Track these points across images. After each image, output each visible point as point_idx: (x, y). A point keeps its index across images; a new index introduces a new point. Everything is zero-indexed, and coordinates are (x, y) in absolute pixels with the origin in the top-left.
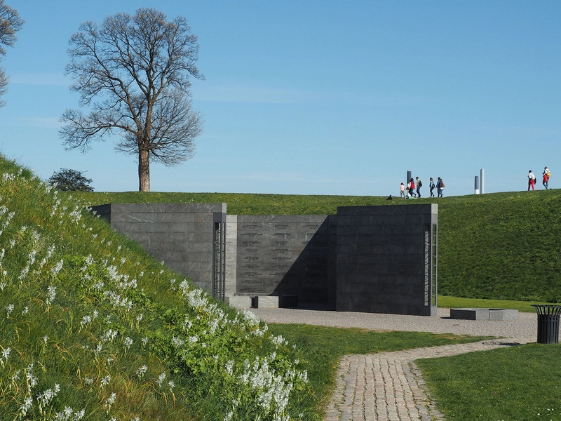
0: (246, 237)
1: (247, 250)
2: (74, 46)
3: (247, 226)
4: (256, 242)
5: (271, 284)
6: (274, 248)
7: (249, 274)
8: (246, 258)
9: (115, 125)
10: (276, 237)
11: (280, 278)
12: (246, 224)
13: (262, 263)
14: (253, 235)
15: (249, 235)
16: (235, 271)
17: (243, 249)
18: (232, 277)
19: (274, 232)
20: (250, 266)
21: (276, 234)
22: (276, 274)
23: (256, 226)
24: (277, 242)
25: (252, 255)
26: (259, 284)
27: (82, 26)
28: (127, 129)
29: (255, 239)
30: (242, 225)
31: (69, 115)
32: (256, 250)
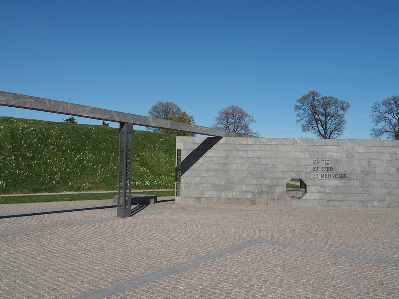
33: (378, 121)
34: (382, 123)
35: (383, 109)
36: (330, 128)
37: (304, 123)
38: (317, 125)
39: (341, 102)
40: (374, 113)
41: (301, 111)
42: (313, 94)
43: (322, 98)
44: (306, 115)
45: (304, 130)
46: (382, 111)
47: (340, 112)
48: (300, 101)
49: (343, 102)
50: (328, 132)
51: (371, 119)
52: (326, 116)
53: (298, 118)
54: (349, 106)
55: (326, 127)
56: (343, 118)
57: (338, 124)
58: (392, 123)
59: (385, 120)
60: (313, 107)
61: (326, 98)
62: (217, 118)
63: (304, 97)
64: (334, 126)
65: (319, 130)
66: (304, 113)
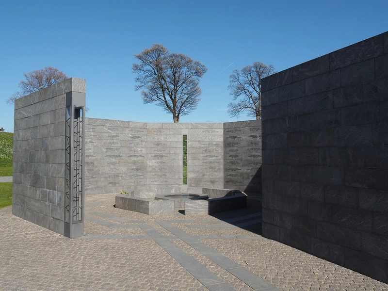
0: (229, 140)
1: (230, 150)
2: (232, 79)
3: (230, 131)
4: (237, 143)
5: (248, 178)
6: (250, 148)
7: (232, 169)
8: (230, 156)
9: (248, 107)
10: (251, 138)
11: (254, 173)
12: (230, 129)
13: (241, 160)
14: (235, 138)
15: (232, 137)
16: (222, 167)
17: (228, 149)
18: (220, 172)
19: (250, 135)
20: (232, 163)
21: (251, 136)
22: (252, 169)
23: (236, 131)
24: (252, 143)
25: (233, 153)
26: (239, 177)
27: (234, 72)
28: (252, 108)
29: (236, 141)
30: (227, 130)
31: (231, 105)
32: (237, 150)
33: (237, 94)
34: (242, 97)
35: (242, 79)
36: (181, 98)
37: (147, 91)
38: (164, 94)
39: (195, 63)
40: (233, 84)
41: (142, 73)
42: (158, 50)
43: (171, 56)
44: (148, 79)
45: (146, 102)
46: (242, 82)
47: (194, 77)
48: (139, 57)
49: (197, 64)
50: (178, 105)
51: (230, 91)
52: (175, 82)
53: (138, 84)
54: (205, 70)
55: (175, 97)
56: (198, 86)
57: (190, 94)
58: (253, 97)
59: (245, 93)
60: (159, 69)
61: (176, 56)
62: (23, 83)
63: (147, 53)
64: (186, 96)
65: (166, 102)
66: (147, 76)
